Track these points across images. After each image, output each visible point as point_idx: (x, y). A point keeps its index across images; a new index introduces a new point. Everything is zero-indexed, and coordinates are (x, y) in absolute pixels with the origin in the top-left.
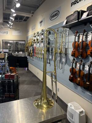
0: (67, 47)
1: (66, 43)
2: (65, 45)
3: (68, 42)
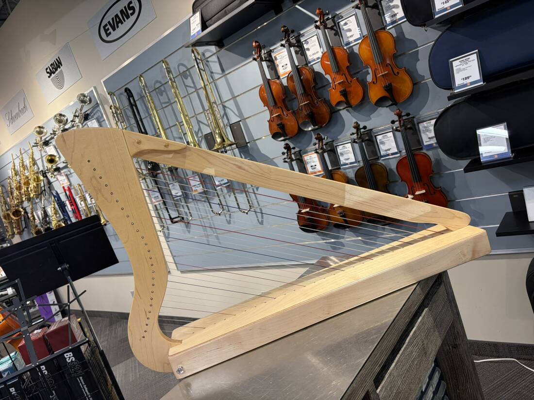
0: (237, 119)
2: (226, 114)
3: (234, 98)
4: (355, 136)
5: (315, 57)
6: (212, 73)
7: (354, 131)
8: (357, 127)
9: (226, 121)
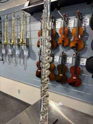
0: (29, 38)
1: (26, 33)
2: (26, 35)
3: (30, 31)
4: (61, 55)
5: (58, 28)
6: (26, 22)
7: (62, 53)
8: (63, 53)
9: (25, 37)
